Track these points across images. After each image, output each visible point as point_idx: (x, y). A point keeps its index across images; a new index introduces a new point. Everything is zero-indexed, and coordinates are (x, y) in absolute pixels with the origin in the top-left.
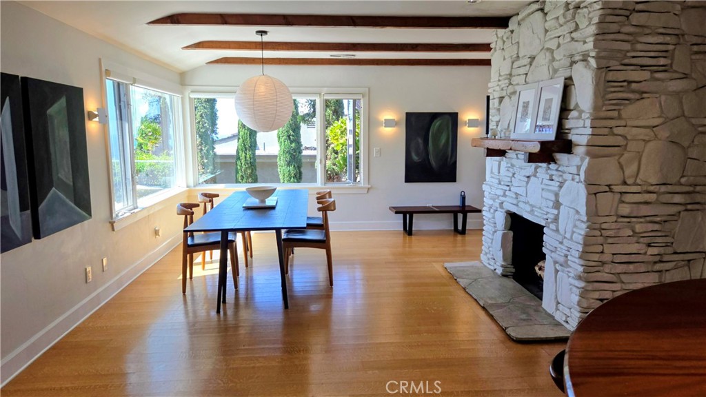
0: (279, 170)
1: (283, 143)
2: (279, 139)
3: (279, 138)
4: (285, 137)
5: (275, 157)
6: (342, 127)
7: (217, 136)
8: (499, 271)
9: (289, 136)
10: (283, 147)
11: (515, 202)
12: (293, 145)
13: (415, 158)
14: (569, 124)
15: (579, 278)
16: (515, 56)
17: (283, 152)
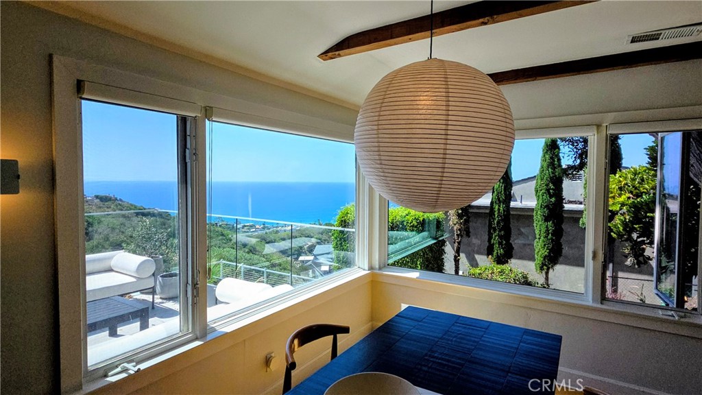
0: (535, 225)
1: (541, 197)
2: (537, 193)
3: (537, 191)
4: (543, 191)
5: (532, 210)
6: (620, 181)
9: (548, 190)
10: (541, 201)
12: (553, 200)
17: (541, 207)
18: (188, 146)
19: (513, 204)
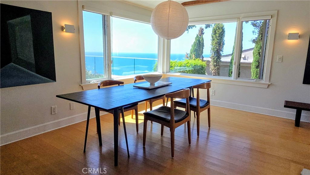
0: (251, 70)
1: (255, 57)
2: (253, 55)
4: (257, 53)
5: (250, 64)
7: (223, 52)
9: (259, 53)
10: (255, 59)
17: (255, 61)
18: (106, 24)
19: (242, 61)
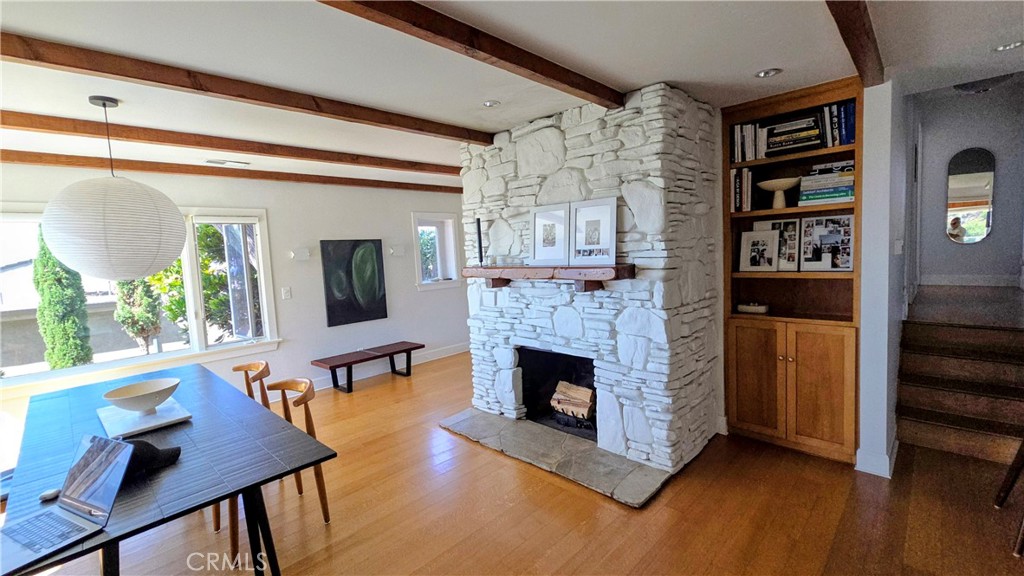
0: (42, 331)
1: (46, 291)
2: (38, 286)
3: (38, 284)
4: (50, 282)
5: (33, 311)
8: (512, 415)
9: (58, 280)
10: (47, 296)
11: (534, 335)
12: (68, 291)
13: (338, 295)
14: (627, 247)
15: (667, 411)
16: (513, 175)
17: (49, 304)
